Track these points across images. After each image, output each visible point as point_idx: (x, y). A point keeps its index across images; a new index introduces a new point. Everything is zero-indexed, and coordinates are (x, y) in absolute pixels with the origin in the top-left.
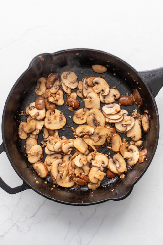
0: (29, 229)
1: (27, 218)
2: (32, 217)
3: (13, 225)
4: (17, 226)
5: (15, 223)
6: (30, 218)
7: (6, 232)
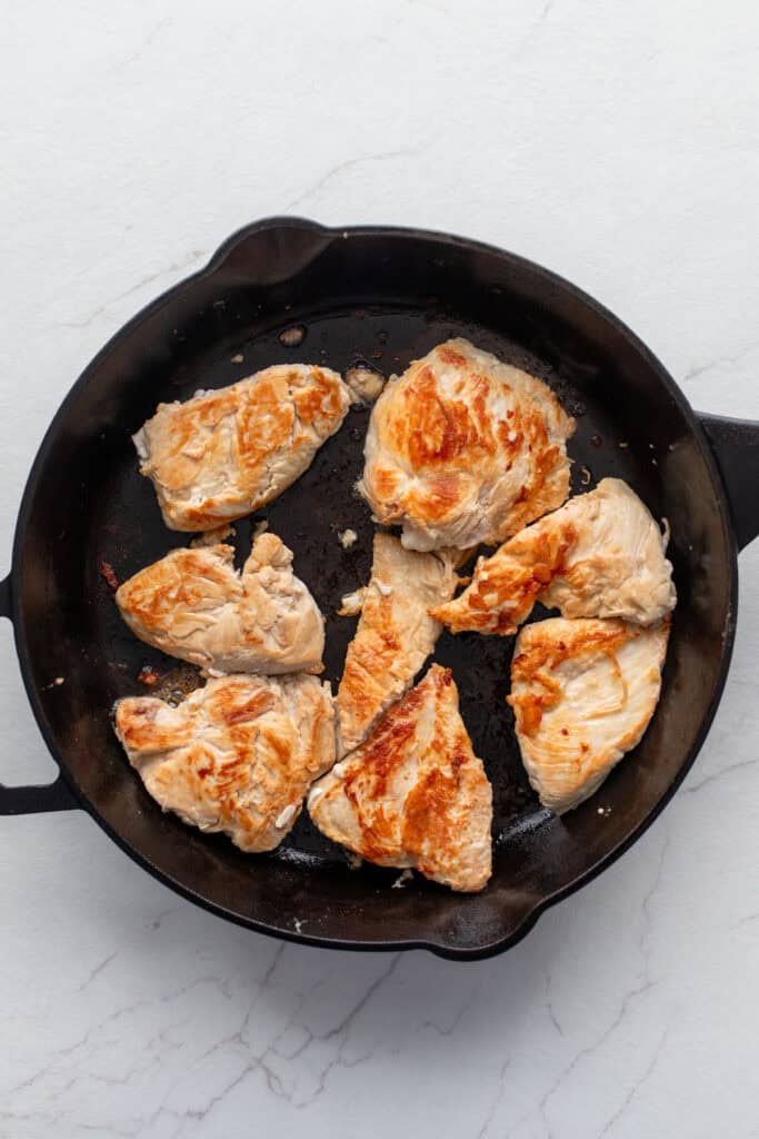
0: (322, 1088)
1: (311, 1038)
2: (337, 1031)
3: (250, 1069)
4: (267, 1070)
5: (259, 1061)
6: (328, 1037)
7: (218, 1099)
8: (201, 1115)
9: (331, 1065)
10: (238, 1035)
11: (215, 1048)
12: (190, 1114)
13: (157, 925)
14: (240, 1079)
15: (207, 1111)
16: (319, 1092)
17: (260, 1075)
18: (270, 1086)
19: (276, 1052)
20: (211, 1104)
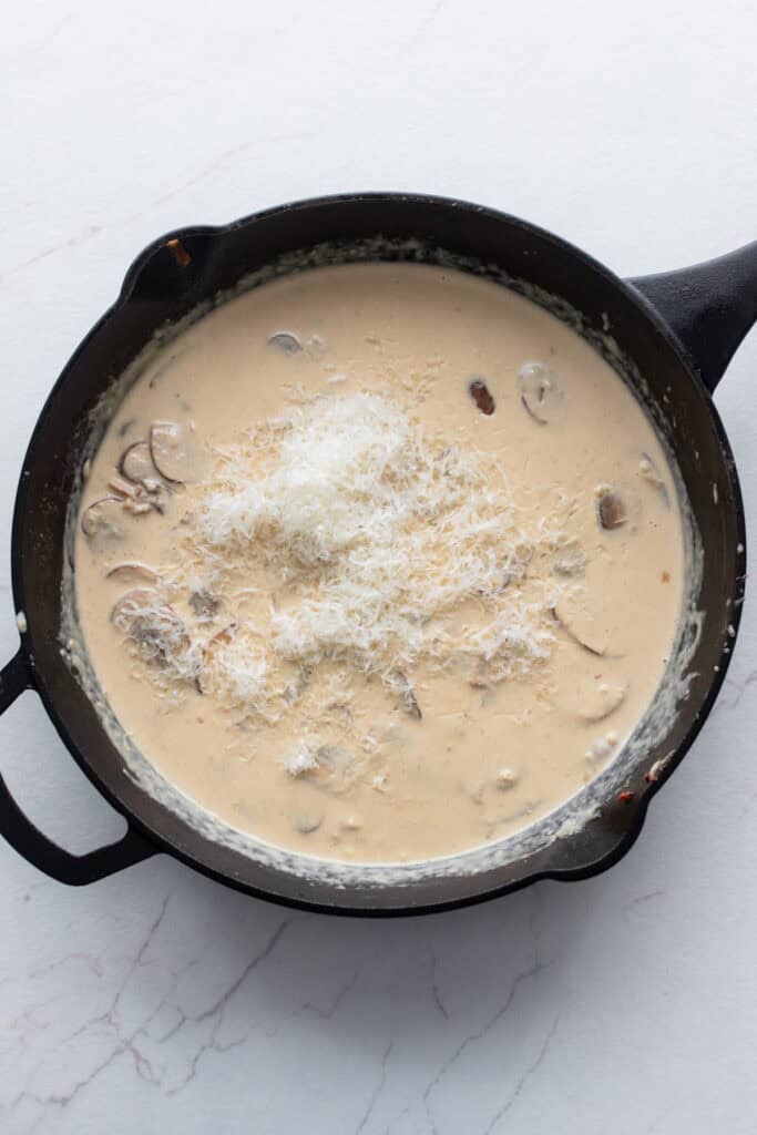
0: (194, 1074)
1: (184, 1019)
2: (210, 1014)
3: (118, 1052)
4: (137, 1056)
5: (128, 1044)
6: (200, 1019)
7: (83, 1084)
8: (64, 1101)
9: (203, 1048)
10: (107, 1018)
11: (84, 1028)
12: (53, 1100)
13: (27, 898)
14: (107, 1064)
15: (72, 1096)
16: (190, 1078)
17: (128, 1059)
18: (138, 1069)
19: (146, 1034)
20: (76, 1091)
